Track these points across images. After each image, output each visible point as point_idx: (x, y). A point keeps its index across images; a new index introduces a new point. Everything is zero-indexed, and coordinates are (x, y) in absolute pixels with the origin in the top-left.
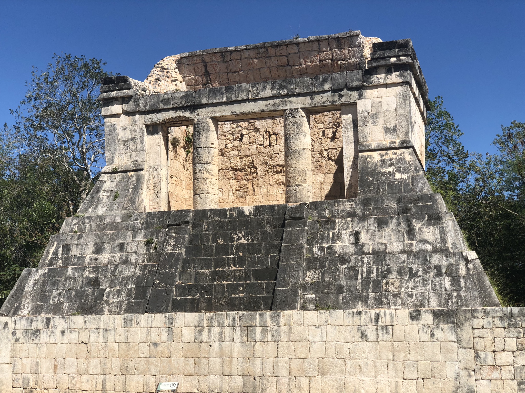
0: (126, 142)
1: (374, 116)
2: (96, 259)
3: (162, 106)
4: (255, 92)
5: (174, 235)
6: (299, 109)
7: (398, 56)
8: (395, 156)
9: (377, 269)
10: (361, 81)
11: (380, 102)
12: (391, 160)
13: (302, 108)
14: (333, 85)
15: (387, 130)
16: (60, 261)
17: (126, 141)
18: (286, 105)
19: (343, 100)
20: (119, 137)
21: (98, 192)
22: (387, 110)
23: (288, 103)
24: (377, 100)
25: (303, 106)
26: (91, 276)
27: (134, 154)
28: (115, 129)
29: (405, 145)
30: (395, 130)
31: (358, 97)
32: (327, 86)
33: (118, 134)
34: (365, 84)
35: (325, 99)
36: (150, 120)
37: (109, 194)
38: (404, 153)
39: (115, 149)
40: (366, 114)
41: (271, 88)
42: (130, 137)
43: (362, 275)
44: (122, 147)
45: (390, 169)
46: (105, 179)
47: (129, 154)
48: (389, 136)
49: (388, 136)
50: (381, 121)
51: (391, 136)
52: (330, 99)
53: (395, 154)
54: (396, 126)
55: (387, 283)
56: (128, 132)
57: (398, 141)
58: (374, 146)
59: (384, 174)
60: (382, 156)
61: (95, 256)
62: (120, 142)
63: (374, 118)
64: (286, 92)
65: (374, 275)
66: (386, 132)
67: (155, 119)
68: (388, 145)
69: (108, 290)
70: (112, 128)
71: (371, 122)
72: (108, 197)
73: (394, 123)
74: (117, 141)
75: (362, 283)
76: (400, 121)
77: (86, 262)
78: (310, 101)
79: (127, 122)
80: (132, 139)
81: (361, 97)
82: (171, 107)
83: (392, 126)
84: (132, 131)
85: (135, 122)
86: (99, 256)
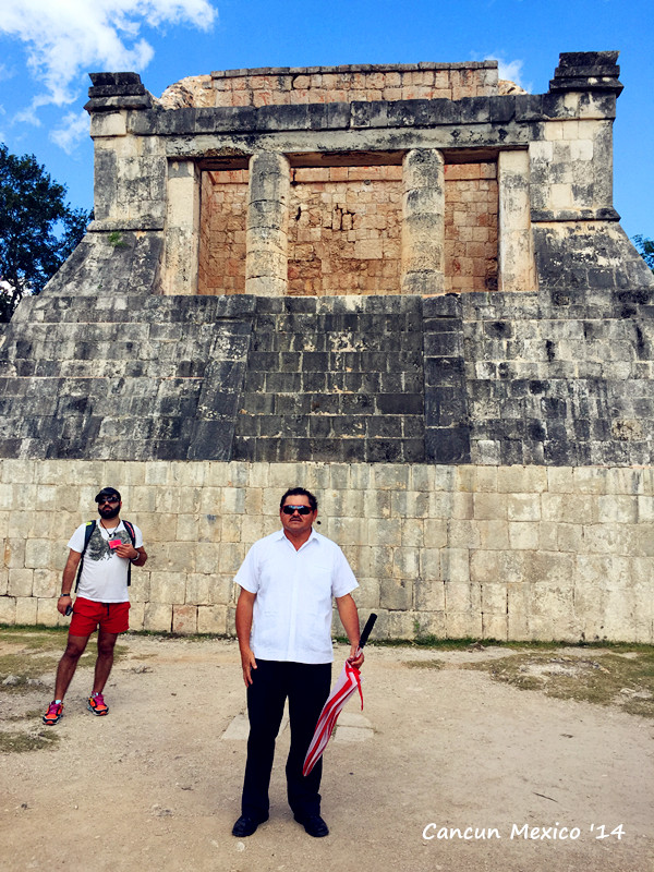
0: (132, 184)
1: (558, 169)
2: (82, 368)
3: (197, 127)
4: (360, 116)
5: (226, 333)
6: (434, 151)
7: (599, 77)
8: (592, 232)
9: (598, 402)
10: (539, 111)
11: (567, 147)
12: (586, 237)
13: (437, 149)
14: (491, 114)
15: (576, 191)
16: (14, 368)
17: (130, 182)
18: (412, 142)
19: (508, 140)
20: (119, 175)
21: (81, 260)
22: (579, 160)
23: (414, 139)
24: (563, 144)
25: (440, 146)
26: (74, 394)
27: (145, 204)
28: (113, 161)
29: (607, 216)
30: (590, 192)
31: (531, 136)
32: (482, 116)
33: (118, 170)
34: (545, 116)
35: (476, 137)
36: (176, 150)
37: (101, 265)
38: (606, 228)
39: (112, 194)
40: (544, 165)
41: (388, 112)
42: (139, 176)
43: (573, 412)
44: (124, 190)
45: (589, 251)
46: (94, 241)
47: (136, 203)
48: (580, 201)
49: (578, 201)
50: (568, 177)
51: (583, 201)
52: (486, 137)
53: (593, 228)
54: (591, 186)
55: (619, 426)
56: (136, 167)
57: (594, 210)
58: (556, 215)
59: (579, 257)
60: (571, 231)
61: (80, 362)
62: (121, 183)
63: (556, 171)
64: (413, 121)
65: (594, 412)
66: (576, 195)
67: (185, 150)
68: (580, 214)
69: (107, 419)
70: (107, 159)
71: (552, 177)
72: (100, 269)
73: (589, 181)
74: (115, 180)
75: (575, 424)
76: (599, 179)
77: (63, 372)
78: (453, 138)
79: (136, 151)
80: (143, 180)
81: (536, 136)
82: (213, 130)
83: (586, 186)
84: (142, 165)
85: (149, 150)
86: (88, 363)
